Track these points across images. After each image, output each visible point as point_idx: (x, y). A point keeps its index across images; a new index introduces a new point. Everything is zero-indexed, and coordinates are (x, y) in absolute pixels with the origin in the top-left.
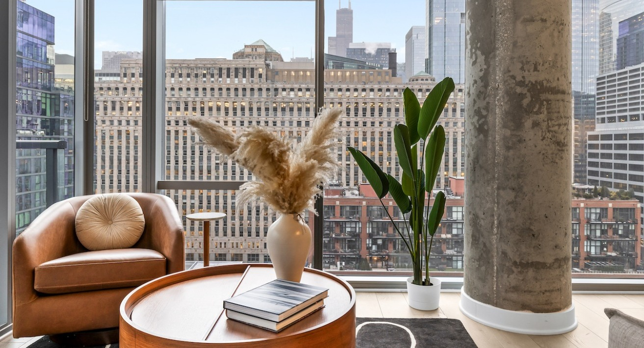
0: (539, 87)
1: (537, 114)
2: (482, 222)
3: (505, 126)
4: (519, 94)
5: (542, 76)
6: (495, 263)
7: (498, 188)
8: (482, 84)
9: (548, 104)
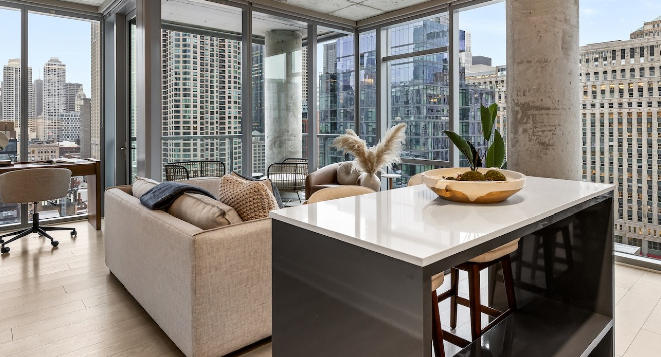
0: (526, 106)
1: (526, 124)
4: (517, 111)
5: (528, 99)
9: (533, 117)
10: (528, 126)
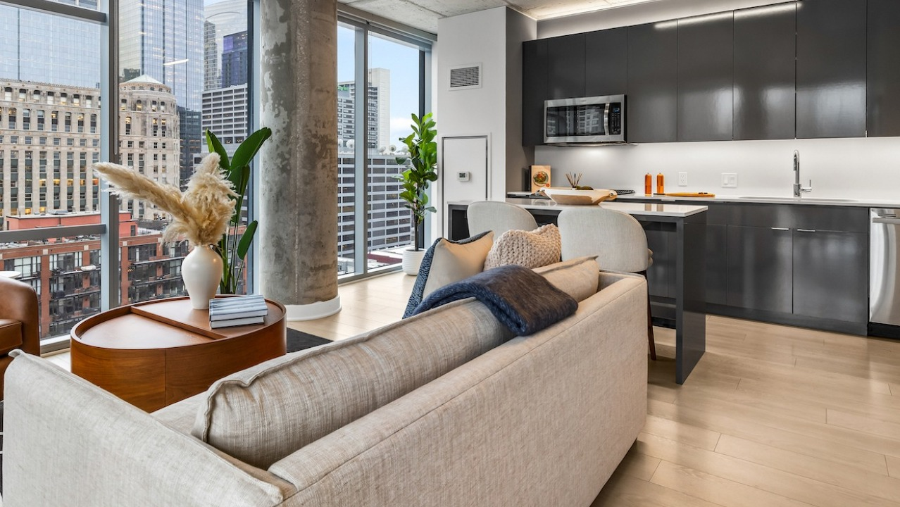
0: (325, 139)
1: (324, 159)
2: (286, 242)
3: (304, 167)
4: (315, 144)
5: (326, 132)
6: (296, 272)
7: (299, 214)
8: (285, 133)
10: (327, 161)
